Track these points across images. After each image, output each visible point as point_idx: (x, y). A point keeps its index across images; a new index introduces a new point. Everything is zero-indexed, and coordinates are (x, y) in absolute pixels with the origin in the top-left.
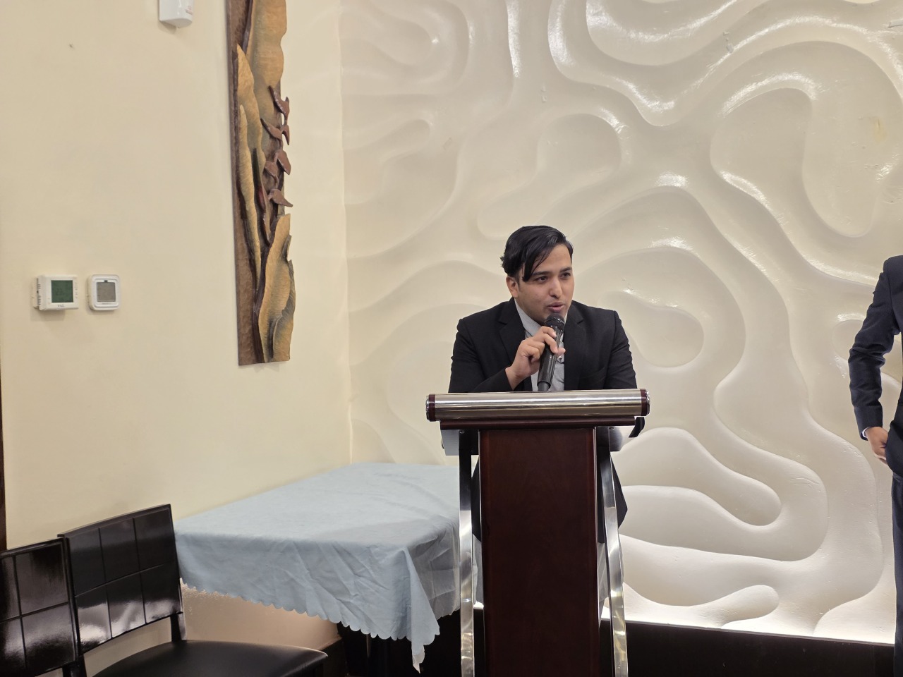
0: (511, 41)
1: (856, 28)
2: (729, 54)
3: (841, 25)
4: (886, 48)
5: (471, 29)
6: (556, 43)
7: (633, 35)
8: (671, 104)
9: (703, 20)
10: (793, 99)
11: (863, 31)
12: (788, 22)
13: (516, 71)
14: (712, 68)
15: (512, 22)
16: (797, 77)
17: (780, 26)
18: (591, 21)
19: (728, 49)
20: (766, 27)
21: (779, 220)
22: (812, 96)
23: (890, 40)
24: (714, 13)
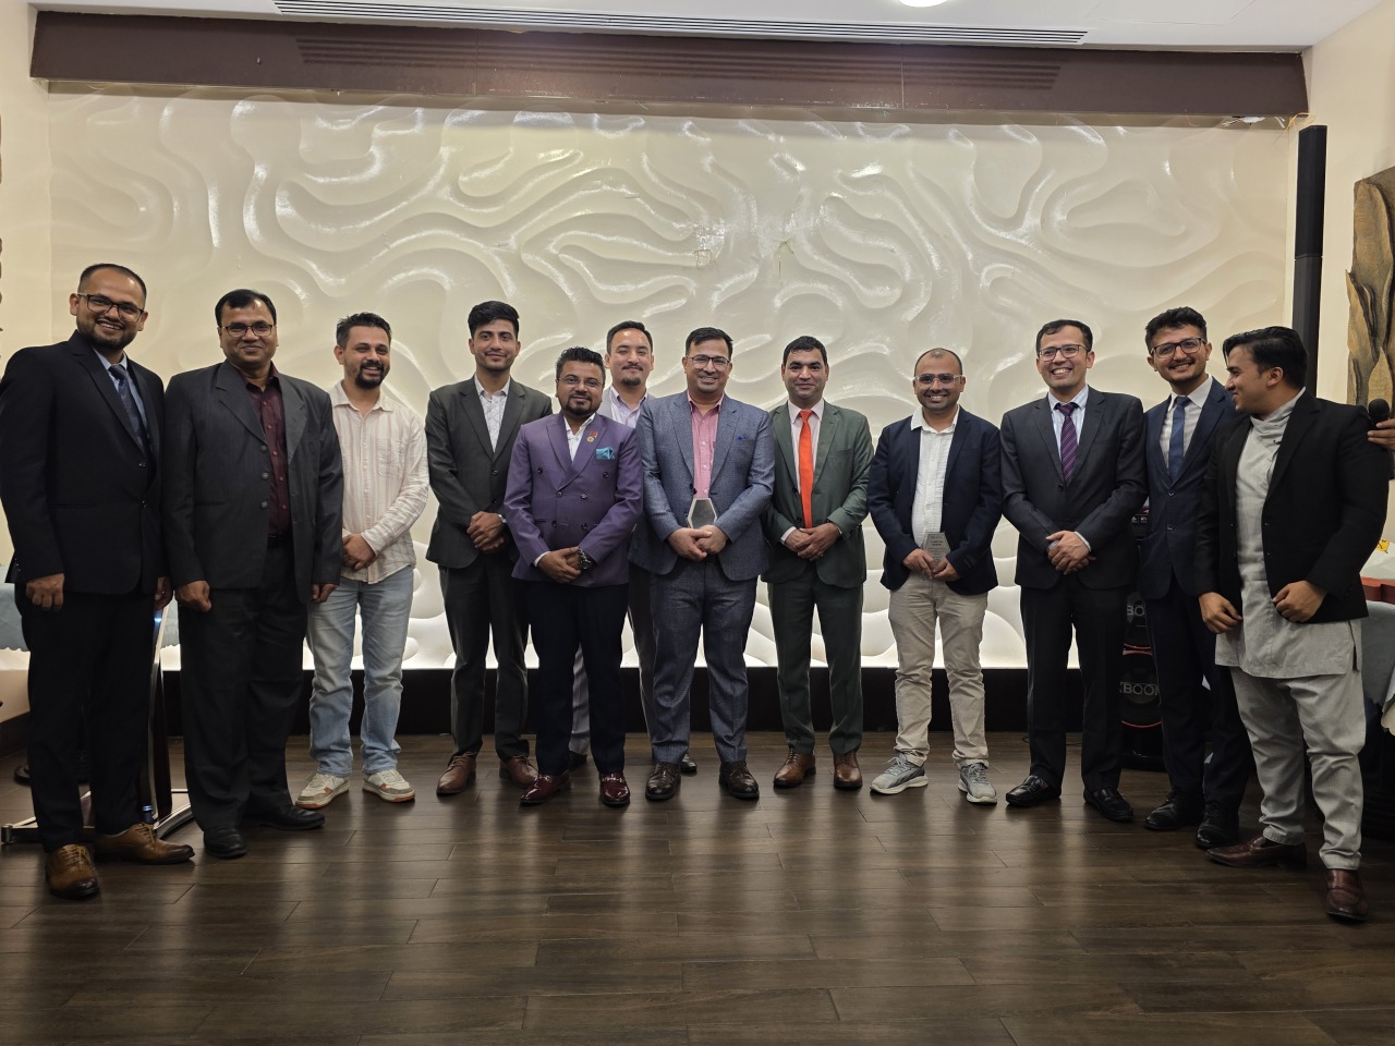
0: (211, 217)
1: (477, 243)
2: (387, 249)
3: (466, 240)
4: (496, 258)
5: (176, 204)
6: (250, 222)
7: (313, 226)
8: (343, 280)
9: (368, 223)
10: (433, 287)
11: (482, 246)
12: (431, 232)
13: (215, 242)
14: (374, 258)
15: (212, 203)
16: (436, 272)
17: (424, 234)
18: (278, 209)
19: (387, 246)
20: (414, 233)
22: (447, 287)
23: (499, 254)
24: (377, 219)
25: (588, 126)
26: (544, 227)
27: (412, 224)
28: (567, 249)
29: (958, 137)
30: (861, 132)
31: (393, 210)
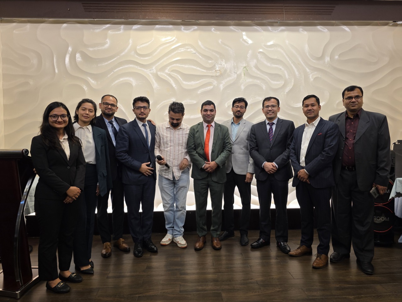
0: (55, 63)
1: (144, 70)
2: (113, 72)
3: (139, 68)
4: (151, 75)
8: (99, 83)
9: (106, 63)
10: (129, 84)
12: (128, 66)
13: (57, 72)
14: (109, 75)
15: (55, 58)
16: (130, 79)
17: (126, 66)
18: (77, 60)
21: (126, 114)
22: (134, 84)
23: (151, 73)
24: (109, 62)
25: (180, 30)
26: (165, 64)
27: (121, 64)
28: (173, 71)
29: (302, 31)
30: (270, 30)
31: (115, 59)
